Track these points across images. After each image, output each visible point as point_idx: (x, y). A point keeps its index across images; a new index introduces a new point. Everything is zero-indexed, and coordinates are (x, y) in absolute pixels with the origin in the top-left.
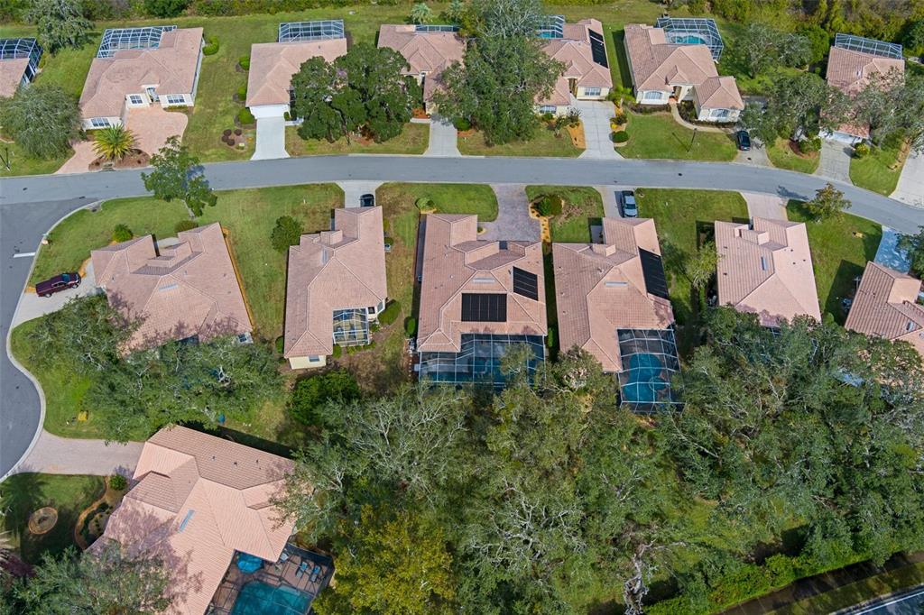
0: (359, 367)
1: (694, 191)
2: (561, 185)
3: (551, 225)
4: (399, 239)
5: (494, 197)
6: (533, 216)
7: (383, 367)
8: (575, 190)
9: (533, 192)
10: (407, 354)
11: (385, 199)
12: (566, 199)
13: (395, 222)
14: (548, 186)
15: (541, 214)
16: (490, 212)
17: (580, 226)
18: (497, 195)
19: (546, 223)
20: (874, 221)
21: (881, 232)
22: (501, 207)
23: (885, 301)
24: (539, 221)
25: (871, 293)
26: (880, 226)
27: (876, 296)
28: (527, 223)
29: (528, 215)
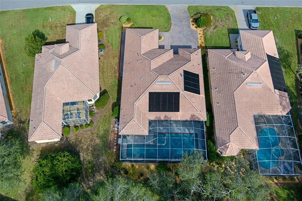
0: (82, 141)
1: (291, 8)
2: (209, 5)
3: (205, 34)
4: (109, 45)
5: (168, 14)
6: (193, 27)
7: (98, 141)
8: (218, 9)
9: (192, 10)
10: (114, 131)
11: (101, 16)
12: (213, 16)
13: (107, 32)
14: (202, 6)
15: (198, 26)
16: (166, 25)
17: (223, 34)
18: (170, 13)
19: (201, 33)
22: (173, 21)
24: (197, 31)
28: (189, 33)
29: (190, 27)
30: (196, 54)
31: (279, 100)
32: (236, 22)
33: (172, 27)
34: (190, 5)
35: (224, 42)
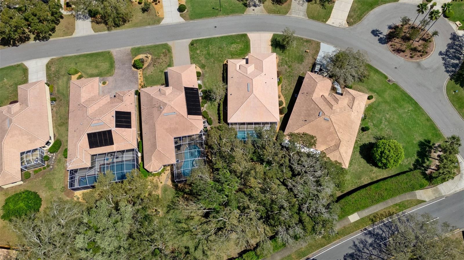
17: (160, 71)
18: (115, 57)
19: (141, 72)
20: (317, 40)
21: (320, 47)
22: (117, 65)
23: (311, 98)
24: (137, 72)
25: (306, 93)
26: (320, 43)
27: (308, 94)
28: (131, 74)
29: (132, 69)
30: (129, 95)
31: (191, 124)
32: (172, 58)
33: (116, 71)
34: (133, 47)
35: (161, 79)
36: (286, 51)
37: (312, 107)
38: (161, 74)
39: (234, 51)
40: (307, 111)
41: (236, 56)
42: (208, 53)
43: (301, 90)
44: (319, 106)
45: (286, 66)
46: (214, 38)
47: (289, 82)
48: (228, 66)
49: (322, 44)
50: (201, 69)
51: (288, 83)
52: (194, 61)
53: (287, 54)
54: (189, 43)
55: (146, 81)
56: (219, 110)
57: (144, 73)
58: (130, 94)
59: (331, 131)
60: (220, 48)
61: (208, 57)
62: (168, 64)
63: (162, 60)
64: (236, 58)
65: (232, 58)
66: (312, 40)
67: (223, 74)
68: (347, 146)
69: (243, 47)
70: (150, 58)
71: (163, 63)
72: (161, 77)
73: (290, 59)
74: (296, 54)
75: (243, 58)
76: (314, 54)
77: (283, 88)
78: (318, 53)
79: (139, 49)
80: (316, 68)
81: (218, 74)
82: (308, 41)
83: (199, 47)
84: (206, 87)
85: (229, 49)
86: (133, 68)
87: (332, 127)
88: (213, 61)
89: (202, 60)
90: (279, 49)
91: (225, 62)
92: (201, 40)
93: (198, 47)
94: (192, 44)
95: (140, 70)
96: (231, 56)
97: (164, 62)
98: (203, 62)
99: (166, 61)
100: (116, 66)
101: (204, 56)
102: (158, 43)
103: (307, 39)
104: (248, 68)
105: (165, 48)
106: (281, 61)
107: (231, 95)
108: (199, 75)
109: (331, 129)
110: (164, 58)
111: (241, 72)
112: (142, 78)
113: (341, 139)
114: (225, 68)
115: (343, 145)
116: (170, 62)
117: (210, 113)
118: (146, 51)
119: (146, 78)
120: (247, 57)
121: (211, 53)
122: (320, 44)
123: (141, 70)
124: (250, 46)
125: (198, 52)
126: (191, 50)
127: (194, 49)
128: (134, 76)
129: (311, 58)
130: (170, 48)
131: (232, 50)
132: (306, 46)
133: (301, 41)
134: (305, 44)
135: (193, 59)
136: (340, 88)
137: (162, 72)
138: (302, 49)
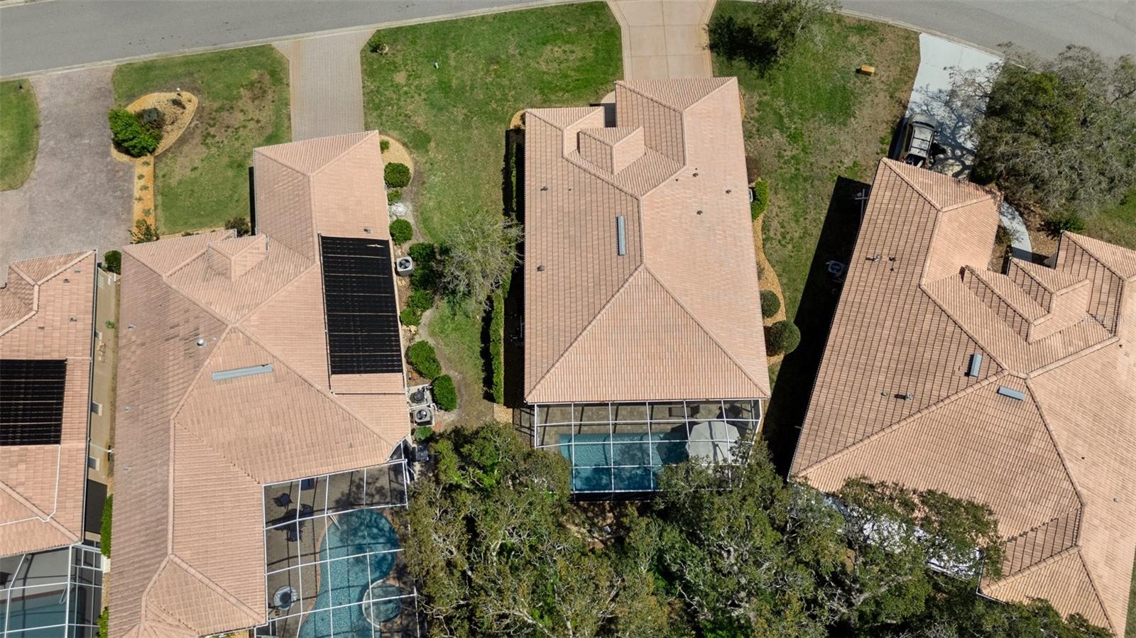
18: (42, 105)
19: (147, 171)
20: (902, 24)
21: (918, 52)
22: (45, 141)
23: (915, 282)
24: (131, 167)
25: (885, 258)
26: (917, 34)
27: (896, 264)
28: (103, 178)
29: (108, 154)
30: (62, 277)
31: (348, 417)
32: (287, 104)
33: (39, 166)
34: (127, 60)
35: (231, 196)
36: (773, 72)
37: (926, 327)
38: (235, 177)
39: (555, 74)
40: (905, 349)
41: (560, 94)
42: (441, 82)
43: (859, 241)
44: (960, 322)
45: (777, 135)
46: (471, 20)
47: (795, 203)
48: (527, 136)
49: (924, 38)
50: (411, 153)
51: (792, 210)
52: (380, 116)
53: (782, 86)
54: (362, 43)
55: (166, 207)
56: (485, 337)
57: (160, 174)
58: (67, 275)
59: (1033, 450)
60: (493, 60)
61: (443, 102)
62: (269, 131)
63: (241, 117)
64: (563, 103)
65: (545, 102)
66: (884, 25)
67: (506, 172)
68: (1113, 526)
69: (590, 54)
70: (191, 108)
71: (245, 127)
72: (235, 188)
73: (795, 105)
74: (820, 83)
75: (592, 102)
76: (897, 81)
77: (772, 234)
78: (913, 79)
79: (148, 68)
80: (916, 143)
81: (483, 174)
82: (864, 28)
83: (405, 59)
84: (430, 231)
85: (533, 64)
86: (114, 152)
87: (1037, 435)
88: (460, 118)
89: (414, 112)
90: (744, 65)
91: (515, 122)
92: (413, 28)
93: (399, 60)
94: (374, 47)
95: (143, 159)
96: (542, 92)
97: (251, 125)
98: (420, 120)
99: (258, 121)
100: (41, 142)
101: (424, 95)
102: (231, 46)
103: (859, 20)
104: (617, 147)
105: (262, 66)
106: (756, 114)
107: (539, 269)
108: (396, 178)
109: (1034, 442)
110: (250, 107)
111: (585, 165)
112: (149, 195)
113: (1083, 491)
114: (515, 144)
115: (1096, 522)
116: (277, 125)
117: (447, 351)
118: (177, 77)
119: (166, 195)
120: (608, 99)
121: (454, 83)
122: (918, 40)
123: (149, 158)
124: (620, 51)
125: (400, 78)
126: (370, 71)
127: (381, 68)
128: (115, 189)
129: (883, 98)
130: (280, 63)
131: (544, 67)
132: (860, 49)
133: (836, 27)
134: (854, 39)
135: (377, 107)
136: (1022, 228)
137: (240, 166)
138: (841, 63)
